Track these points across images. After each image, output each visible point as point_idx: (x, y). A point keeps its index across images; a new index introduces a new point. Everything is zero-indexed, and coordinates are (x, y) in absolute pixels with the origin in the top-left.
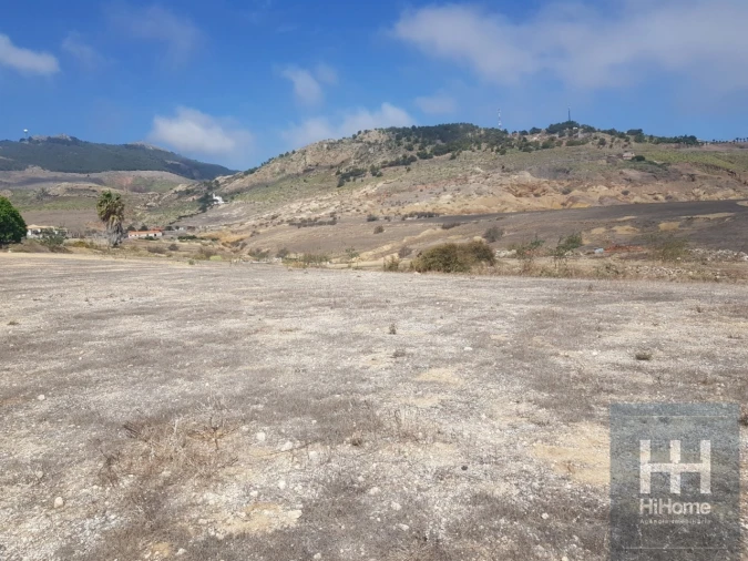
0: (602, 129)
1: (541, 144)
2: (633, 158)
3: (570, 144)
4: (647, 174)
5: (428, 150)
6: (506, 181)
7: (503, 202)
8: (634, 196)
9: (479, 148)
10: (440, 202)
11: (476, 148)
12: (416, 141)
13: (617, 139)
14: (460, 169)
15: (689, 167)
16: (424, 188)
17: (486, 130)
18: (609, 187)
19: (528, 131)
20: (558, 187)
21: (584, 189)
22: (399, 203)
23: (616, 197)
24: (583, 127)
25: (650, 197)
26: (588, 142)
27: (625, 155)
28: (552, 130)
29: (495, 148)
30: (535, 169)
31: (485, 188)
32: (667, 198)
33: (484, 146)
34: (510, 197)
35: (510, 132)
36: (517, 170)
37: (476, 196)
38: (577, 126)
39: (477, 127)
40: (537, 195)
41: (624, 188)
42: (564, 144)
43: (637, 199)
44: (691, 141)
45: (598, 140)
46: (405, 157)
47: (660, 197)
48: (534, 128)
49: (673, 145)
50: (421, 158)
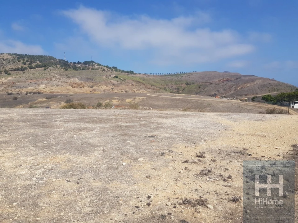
0: (104, 65)
1: (81, 68)
2: (114, 77)
3: (93, 69)
4: (119, 83)
5: (33, 65)
6: (68, 81)
7: (68, 90)
8: (115, 90)
9: (56, 67)
10: (40, 88)
11: (55, 67)
12: (27, 61)
13: (109, 69)
14: (48, 75)
15: (132, 81)
16: (32, 81)
17: (59, 60)
18: (107, 86)
19: (76, 62)
20: (89, 85)
21: (98, 87)
22: (20, 87)
23: (109, 90)
24: (97, 63)
25: (120, 91)
26: (99, 69)
27: (112, 75)
28: (85, 63)
29: (63, 68)
30: (80, 77)
31: (60, 83)
32: (125, 91)
33: (58, 66)
34: (70, 88)
35: (69, 62)
36: (73, 77)
37: (56, 86)
38: (95, 63)
39: (55, 58)
40: (81, 88)
41: (111, 87)
42: (90, 69)
43: (116, 91)
44: (132, 72)
45: (102, 69)
46: (22, 67)
47: (123, 91)
48: (79, 62)
49: (127, 74)
50: (29, 68)
